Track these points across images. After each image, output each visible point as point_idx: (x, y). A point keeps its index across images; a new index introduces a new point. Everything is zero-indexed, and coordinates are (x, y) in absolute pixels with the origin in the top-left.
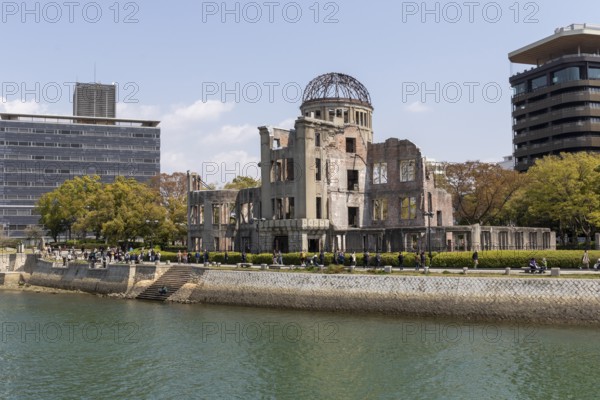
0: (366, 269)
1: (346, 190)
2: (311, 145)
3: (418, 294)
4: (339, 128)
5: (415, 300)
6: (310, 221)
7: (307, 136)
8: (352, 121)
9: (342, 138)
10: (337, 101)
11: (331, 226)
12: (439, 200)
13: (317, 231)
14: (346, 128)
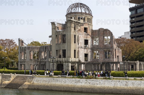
0: (103, 77)
1: (84, 47)
2: (73, 30)
3: (125, 87)
4: (82, 24)
5: (124, 89)
6: (72, 59)
7: (72, 26)
8: (86, 21)
11: (79, 61)
12: (118, 52)
13: (74, 62)
14: (84, 24)
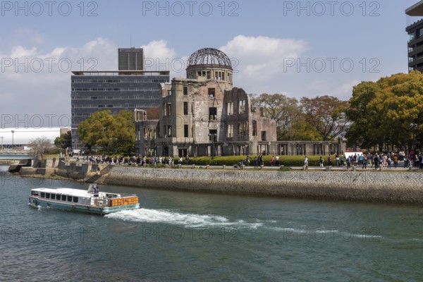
2: (180, 94)
4: (202, 83)
7: (177, 89)
9: (205, 89)
10: (203, 66)
11: (194, 141)
12: (264, 125)
13: (184, 144)
14: (207, 82)
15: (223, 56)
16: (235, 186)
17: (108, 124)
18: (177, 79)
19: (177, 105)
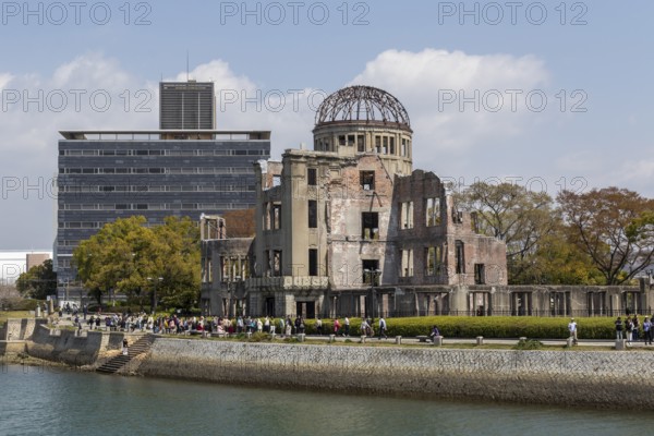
1: (359, 239)
2: (301, 185)
7: (294, 173)
9: (354, 172)
10: (350, 124)
11: (329, 285)
12: (480, 250)
13: (309, 291)
14: (359, 158)
15: (392, 102)
16: (421, 381)
17: (141, 247)
18: (293, 152)
19: (295, 206)
